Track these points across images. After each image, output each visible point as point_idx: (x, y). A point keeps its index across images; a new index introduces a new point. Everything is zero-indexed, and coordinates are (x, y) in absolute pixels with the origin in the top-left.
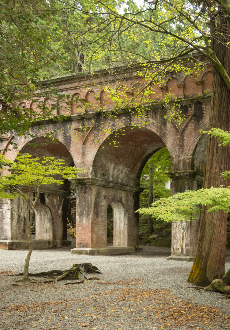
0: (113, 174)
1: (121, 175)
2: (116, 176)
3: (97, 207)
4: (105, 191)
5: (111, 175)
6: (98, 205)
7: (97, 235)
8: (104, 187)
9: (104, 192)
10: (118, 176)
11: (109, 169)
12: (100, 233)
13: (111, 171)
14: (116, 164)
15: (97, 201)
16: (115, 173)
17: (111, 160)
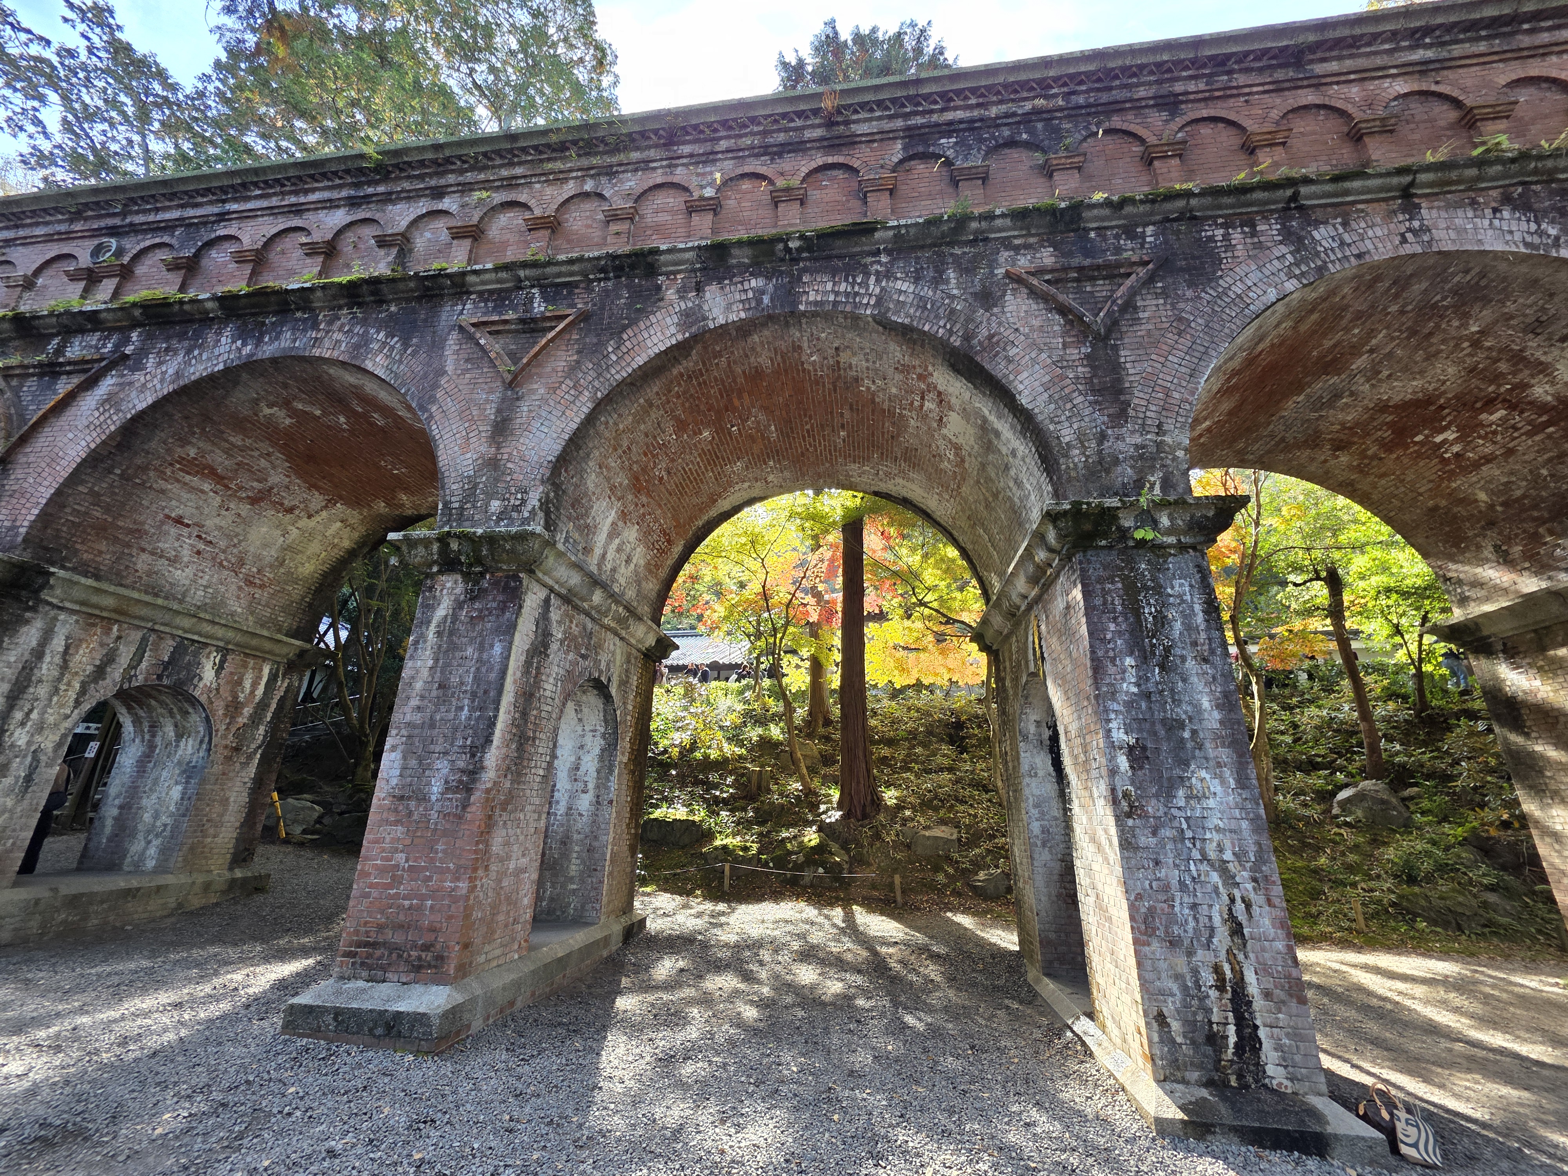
0: (604, 556)
1: (622, 570)
2: (609, 567)
4: (567, 624)
5: (596, 555)
6: (532, 696)
8: (569, 603)
10: (614, 570)
11: (596, 528)
13: (600, 541)
14: (624, 516)
15: (532, 672)
16: (609, 556)
17: (613, 488)
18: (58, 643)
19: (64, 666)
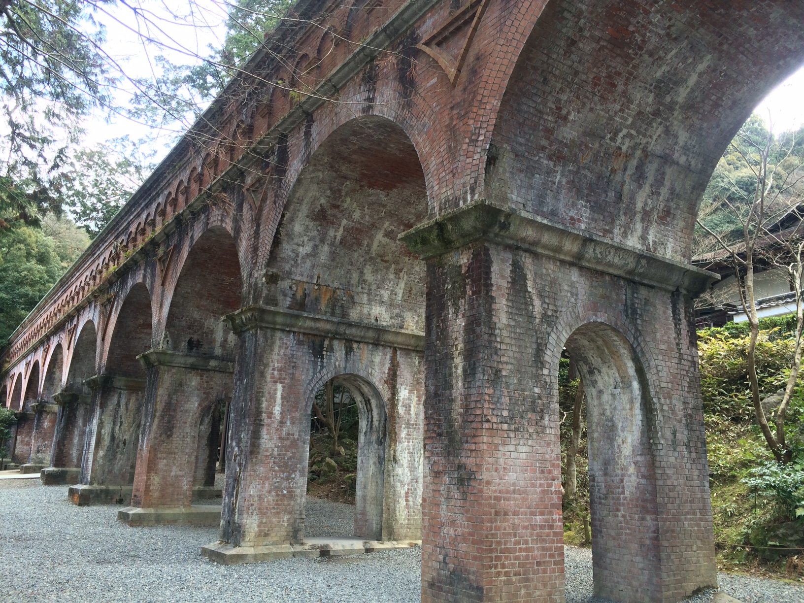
2: (233, 344)
3: (172, 413)
4: (199, 378)
5: (218, 344)
6: (175, 410)
7: (164, 478)
8: (197, 369)
9: (194, 381)
11: (212, 332)
12: (173, 474)
13: (219, 336)
15: (174, 401)
16: (229, 340)
17: (214, 312)
18: (123, 401)
19: (127, 409)
